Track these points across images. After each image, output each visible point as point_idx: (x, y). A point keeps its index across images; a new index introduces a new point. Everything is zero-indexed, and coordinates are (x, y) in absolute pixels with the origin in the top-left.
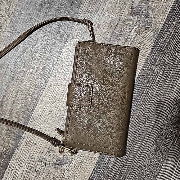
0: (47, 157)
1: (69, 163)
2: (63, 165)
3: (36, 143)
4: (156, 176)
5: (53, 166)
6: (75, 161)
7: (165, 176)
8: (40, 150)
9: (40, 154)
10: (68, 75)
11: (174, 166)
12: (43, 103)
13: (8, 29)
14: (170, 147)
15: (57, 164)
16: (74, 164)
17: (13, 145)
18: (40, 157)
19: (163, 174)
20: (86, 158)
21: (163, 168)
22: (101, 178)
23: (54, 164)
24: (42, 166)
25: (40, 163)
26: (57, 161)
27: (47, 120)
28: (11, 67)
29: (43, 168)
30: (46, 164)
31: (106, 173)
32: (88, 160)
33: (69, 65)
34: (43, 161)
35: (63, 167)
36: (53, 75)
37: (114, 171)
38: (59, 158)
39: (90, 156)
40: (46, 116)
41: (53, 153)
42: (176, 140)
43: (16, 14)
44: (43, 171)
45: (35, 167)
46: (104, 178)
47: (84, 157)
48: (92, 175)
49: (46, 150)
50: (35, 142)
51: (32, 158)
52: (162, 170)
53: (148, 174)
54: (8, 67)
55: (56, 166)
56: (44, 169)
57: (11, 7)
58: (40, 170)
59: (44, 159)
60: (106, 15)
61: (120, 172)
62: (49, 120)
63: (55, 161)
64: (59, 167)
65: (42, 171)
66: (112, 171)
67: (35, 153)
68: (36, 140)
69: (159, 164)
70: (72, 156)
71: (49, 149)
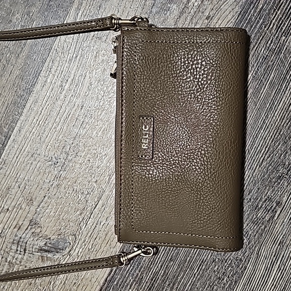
0: (28, 237)
1: (68, 250)
2: (57, 252)
3: (8, 209)
4: (236, 282)
5: (39, 254)
6: (79, 246)
7: (254, 283)
8: (15, 223)
9: (16, 229)
10: (70, 80)
11: (273, 265)
12: (23, 132)
14: (265, 227)
15: (46, 251)
16: (77, 251)
18: (16, 236)
19: (249, 280)
20: (100, 242)
21: (250, 267)
22: (128, 281)
23: (41, 250)
24: (18, 252)
25: (14, 247)
26: (45, 244)
27: (29, 165)
29: (20, 256)
30: (25, 250)
31: (137, 272)
32: (103, 245)
33: (71, 60)
34: (20, 243)
35: (56, 257)
36: (41, 79)
37: (154, 269)
38: (50, 239)
39: (107, 238)
40: (28, 158)
41: (39, 230)
42: (278, 212)
44: (20, 262)
45: (6, 255)
46: (134, 280)
47: (97, 239)
48: (111, 275)
49: (27, 223)
50: (6, 207)
52: (248, 272)
53: (219, 278)
55: (45, 254)
56: (22, 258)
58: (14, 261)
59: (22, 240)
61: (165, 272)
62: (33, 166)
63: (42, 244)
64: (50, 255)
65: (18, 262)
66: (149, 269)
67: (6, 227)
68: (9, 202)
69: (241, 260)
70: (75, 235)
71: (31, 221)
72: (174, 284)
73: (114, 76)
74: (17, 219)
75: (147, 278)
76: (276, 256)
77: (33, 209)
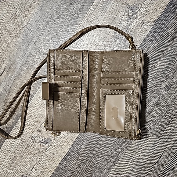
0: (35, 136)
1: (51, 143)
2: (47, 144)
3: (29, 124)
4: (114, 165)
5: (39, 143)
6: (55, 142)
7: (121, 166)
8: (31, 130)
9: (31, 133)
11: (129, 160)
13: (21, 37)
14: (128, 145)
15: (42, 143)
16: (54, 144)
17: (13, 123)
18: (31, 135)
19: (120, 165)
21: (120, 160)
22: (73, 159)
23: (40, 142)
24: (31, 142)
25: (30, 139)
26: (42, 140)
27: (40, 108)
28: (20, 65)
29: (32, 143)
30: (34, 141)
31: (77, 155)
32: (65, 144)
34: (32, 138)
35: (46, 146)
37: (84, 155)
38: (44, 138)
40: (39, 105)
41: (40, 134)
43: (28, 26)
44: (32, 146)
45: (26, 142)
46: (75, 159)
47: (63, 141)
48: (67, 155)
49: (36, 131)
50: (29, 123)
52: (119, 162)
53: (108, 162)
54: (17, 65)
55: (42, 144)
56: (32, 144)
57: (26, 20)
58: (29, 145)
59: (33, 137)
60: (95, 36)
61: (88, 157)
64: (43, 145)
65: (31, 146)
66: (82, 155)
67: (27, 131)
68: (30, 122)
69: (117, 156)
70: (54, 138)
71: (38, 130)
72: (90, 162)
74: (32, 129)
75: (80, 159)
76: (131, 157)
77: (39, 125)
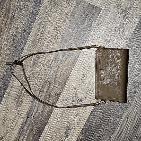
0: (74, 97)
1: (84, 101)
2: (81, 101)
4: (125, 111)
6: (86, 100)
7: (130, 112)
8: (71, 94)
10: (85, 60)
11: (135, 107)
12: (74, 72)
13: (61, 39)
14: (133, 98)
15: (79, 101)
16: (86, 102)
17: (60, 91)
18: (72, 97)
20: (92, 99)
21: (129, 108)
22: (98, 109)
23: (77, 101)
25: (71, 100)
28: (61, 56)
29: (73, 102)
30: (74, 101)
31: (100, 107)
32: (92, 100)
33: (85, 55)
34: (73, 99)
35: (81, 103)
36: (78, 60)
37: (105, 107)
38: (80, 98)
39: (93, 99)
40: (75, 78)
41: (77, 96)
42: (136, 94)
43: (64, 32)
45: (69, 101)
46: (100, 110)
50: (70, 90)
51: (68, 97)
53: (121, 110)
54: (60, 56)
55: (78, 102)
57: (62, 29)
58: (71, 103)
60: (103, 32)
62: (76, 80)
63: (78, 99)
64: (79, 102)
66: (103, 107)
67: (69, 95)
68: (70, 89)
69: (126, 106)
70: (85, 97)
71: (75, 94)
72: (110, 111)
73: (95, 59)
75: (103, 109)
76: (136, 105)
77: (76, 91)
